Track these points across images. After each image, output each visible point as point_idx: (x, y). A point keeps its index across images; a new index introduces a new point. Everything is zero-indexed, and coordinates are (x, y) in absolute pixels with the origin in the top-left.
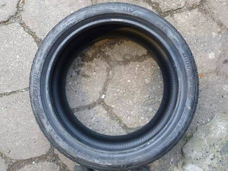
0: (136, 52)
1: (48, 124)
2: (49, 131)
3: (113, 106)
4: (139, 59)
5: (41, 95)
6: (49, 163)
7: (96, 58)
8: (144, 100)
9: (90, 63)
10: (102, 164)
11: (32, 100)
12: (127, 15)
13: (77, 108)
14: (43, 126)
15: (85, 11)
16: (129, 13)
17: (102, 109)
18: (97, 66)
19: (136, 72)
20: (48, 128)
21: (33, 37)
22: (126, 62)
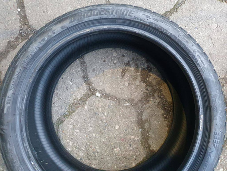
0: (153, 136)
1: (62, 28)
2: (53, 29)
3: (86, 107)
4: (145, 139)
5: (101, 19)
6: (18, 28)
7: (146, 86)
8: (93, 146)
9: (139, 78)
10: (7, 99)
11: (95, 7)
12: (209, 138)
13: (85, 63)
14: (60, 22)
15: (214, 80)
16: (211, 141)
17: (83, 93)
18: (136, 87)
19: (129, 137)
20: (58, 28)
21: (171, 9)
22: (141, 123)
